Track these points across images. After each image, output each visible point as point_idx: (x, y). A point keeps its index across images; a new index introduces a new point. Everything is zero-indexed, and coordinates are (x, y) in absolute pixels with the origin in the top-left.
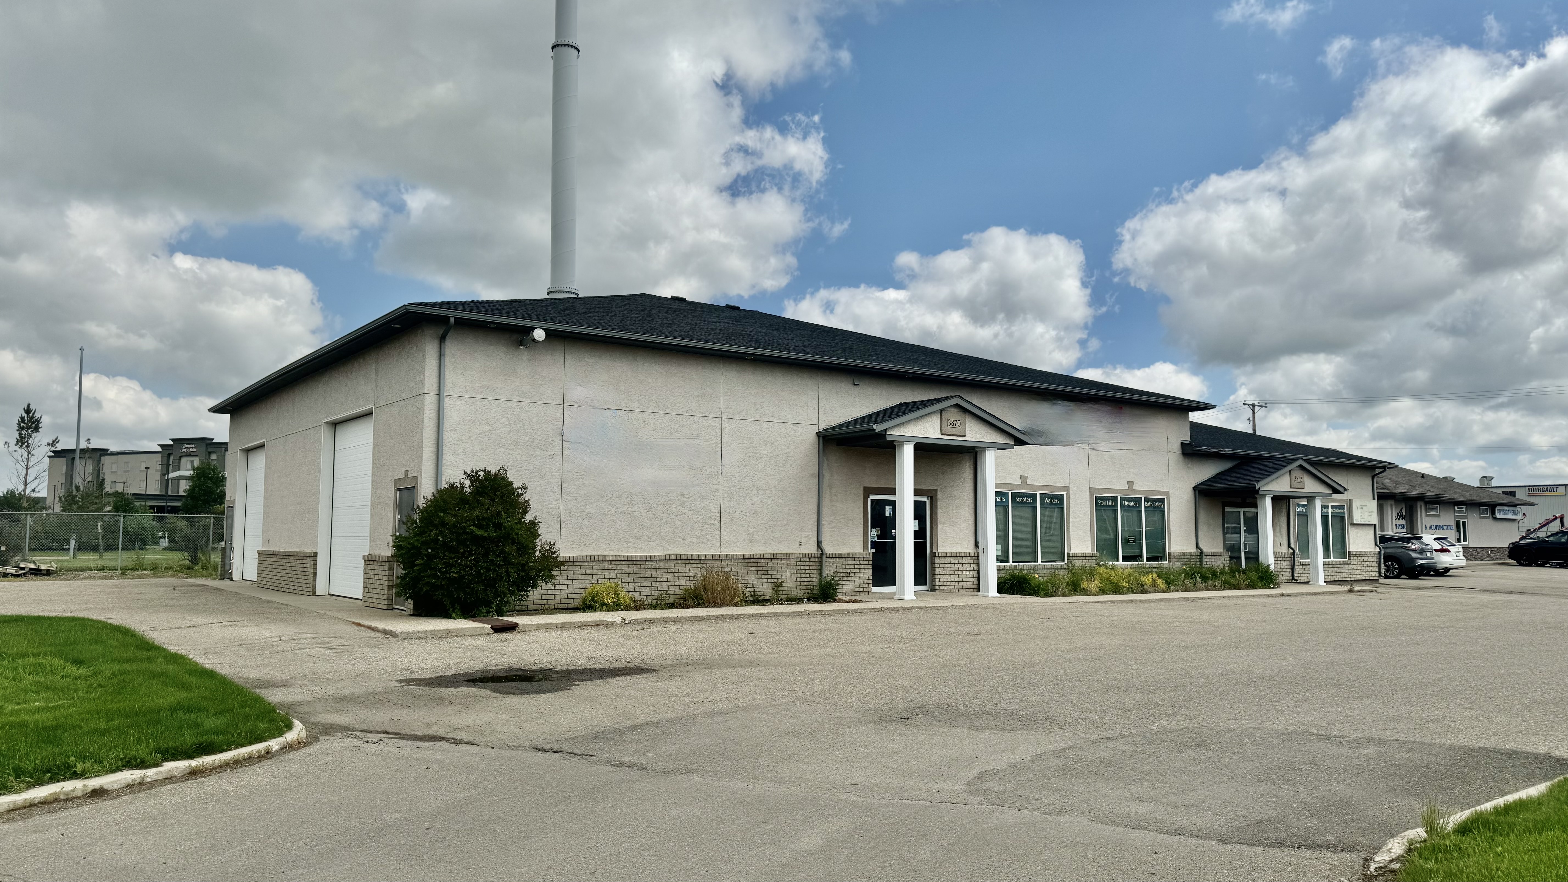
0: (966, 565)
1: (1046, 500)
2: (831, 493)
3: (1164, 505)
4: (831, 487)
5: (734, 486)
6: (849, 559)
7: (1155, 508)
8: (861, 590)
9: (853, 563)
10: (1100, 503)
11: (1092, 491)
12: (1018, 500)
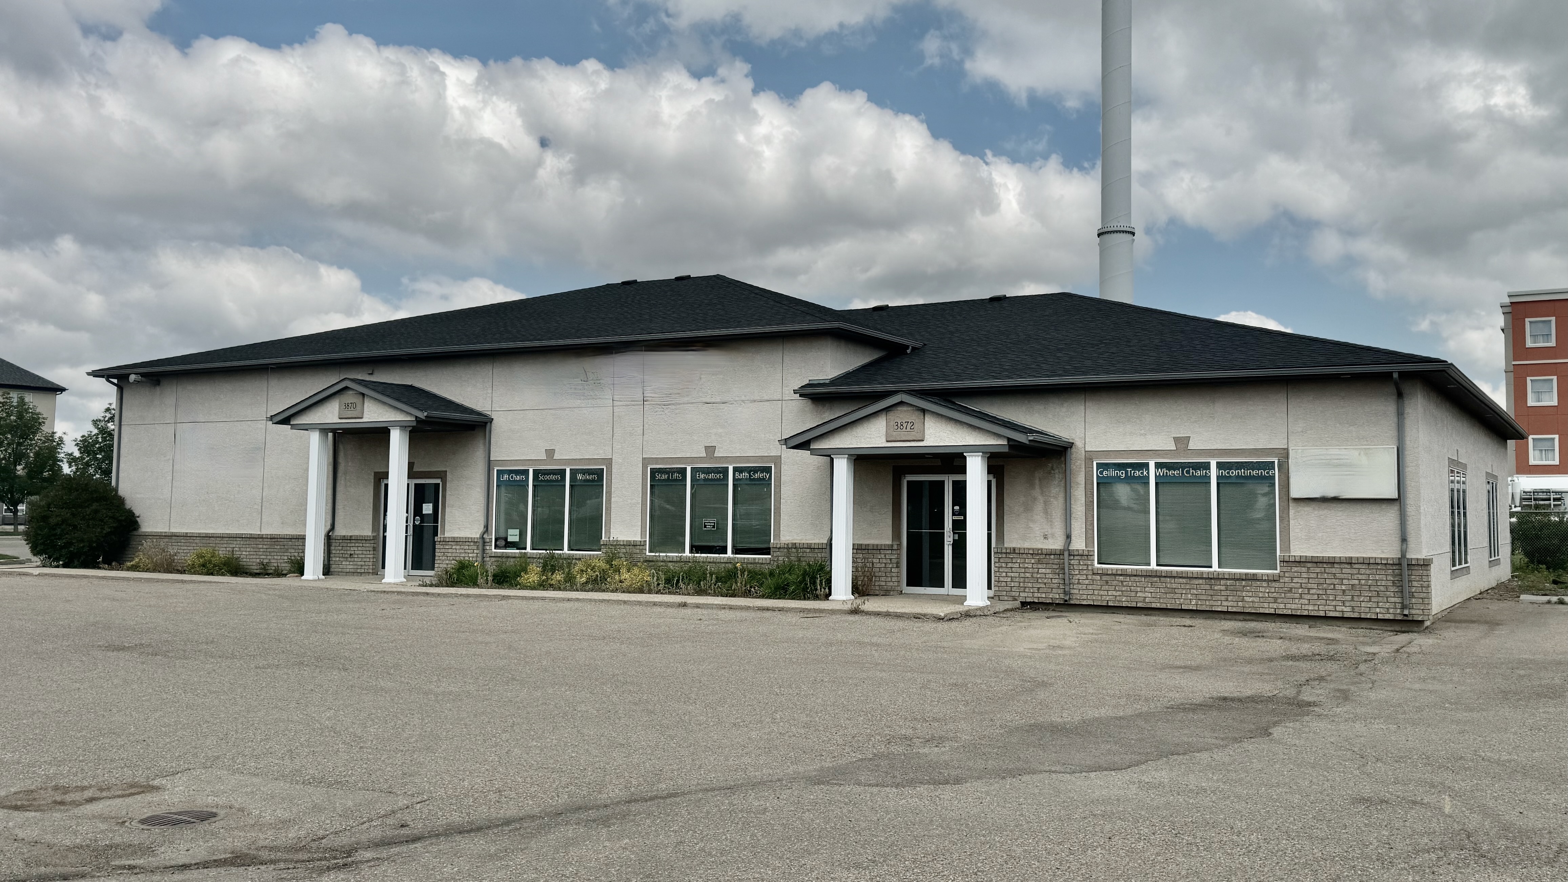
0: (469, 551)
1: (580, 477)
2: (345, 479)
3: (770, 476)
4: (345, 473)
5: (272, 477)
6: (353, 541)
7: (750, 479)
8: (363, 571)
9: (357, 545)
10: (658, 477)
11: (645, 461)
12: (541, 478)
